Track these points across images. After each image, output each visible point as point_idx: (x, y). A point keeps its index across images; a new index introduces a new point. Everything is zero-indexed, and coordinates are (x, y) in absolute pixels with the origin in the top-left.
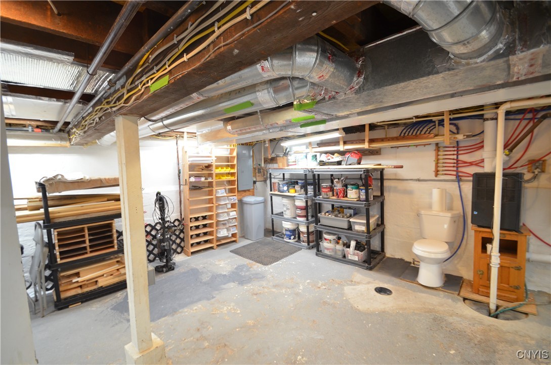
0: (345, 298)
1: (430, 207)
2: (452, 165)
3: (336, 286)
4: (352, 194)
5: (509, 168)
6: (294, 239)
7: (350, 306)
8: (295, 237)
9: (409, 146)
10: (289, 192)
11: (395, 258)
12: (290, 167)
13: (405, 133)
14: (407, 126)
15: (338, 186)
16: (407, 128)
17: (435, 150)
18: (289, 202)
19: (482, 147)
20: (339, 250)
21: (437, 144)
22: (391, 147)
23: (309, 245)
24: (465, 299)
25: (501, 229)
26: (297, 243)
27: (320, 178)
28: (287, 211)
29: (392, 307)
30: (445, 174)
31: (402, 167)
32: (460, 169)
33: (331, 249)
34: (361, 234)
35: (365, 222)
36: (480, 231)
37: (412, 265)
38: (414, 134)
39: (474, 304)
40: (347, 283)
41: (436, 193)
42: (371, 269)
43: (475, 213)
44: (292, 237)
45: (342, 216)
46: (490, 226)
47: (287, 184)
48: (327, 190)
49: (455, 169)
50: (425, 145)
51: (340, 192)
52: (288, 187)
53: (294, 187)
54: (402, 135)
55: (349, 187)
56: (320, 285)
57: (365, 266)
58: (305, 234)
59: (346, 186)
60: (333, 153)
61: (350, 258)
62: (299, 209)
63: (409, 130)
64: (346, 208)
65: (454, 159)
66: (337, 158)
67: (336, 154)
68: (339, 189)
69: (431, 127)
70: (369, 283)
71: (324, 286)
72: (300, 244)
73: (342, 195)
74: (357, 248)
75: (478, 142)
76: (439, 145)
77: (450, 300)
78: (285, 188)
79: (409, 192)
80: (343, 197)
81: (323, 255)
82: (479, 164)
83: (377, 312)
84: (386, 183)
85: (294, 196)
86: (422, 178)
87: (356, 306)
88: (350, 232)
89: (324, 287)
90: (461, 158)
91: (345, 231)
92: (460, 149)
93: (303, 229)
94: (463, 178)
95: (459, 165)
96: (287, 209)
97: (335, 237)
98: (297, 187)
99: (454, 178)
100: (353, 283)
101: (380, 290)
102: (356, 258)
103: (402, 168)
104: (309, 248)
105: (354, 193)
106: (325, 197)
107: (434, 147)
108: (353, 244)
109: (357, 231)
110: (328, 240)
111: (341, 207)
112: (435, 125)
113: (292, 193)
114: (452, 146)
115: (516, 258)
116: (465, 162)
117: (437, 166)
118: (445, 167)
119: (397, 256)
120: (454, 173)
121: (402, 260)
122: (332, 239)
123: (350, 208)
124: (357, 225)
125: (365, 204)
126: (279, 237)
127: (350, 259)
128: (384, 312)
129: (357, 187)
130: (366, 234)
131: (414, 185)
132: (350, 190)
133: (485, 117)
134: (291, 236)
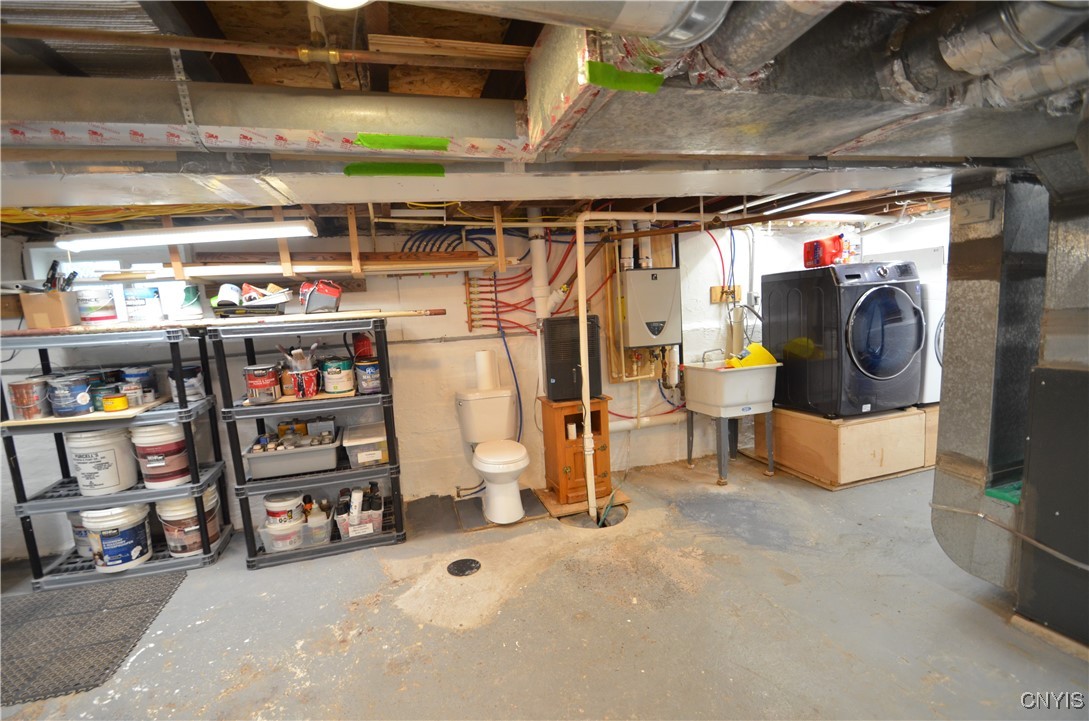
0: (421, 626)
1: (473, 386)
2: (491, 310)
3: (376, 611)
4: (338, 382)
5: (557, 312)
6: (142, 554)
7: (446, 635)
8: (145, 547)
9: (423, 274)
10: (96, 409)
11: (421, 499)
12: (94, 326)
13: (411, 249)
14: (412, 236)
15: (301, 367)
16: (414, 239)
17: (465, 284)
18: (108, 441)
19: (530, 277)
20: (320, 528)
21: (466, 273)
22: (389, 276)
23: (207, 550)
24: (559, 518)
25: (591, 398)
26: (157, 563)
27: (256, 349)
28: (102, 473)
29: (508, 586)
30: (484, 326)
31: (443, 312)
32: (502, 316)
33: (294, 533)
34: (374, 469)
35: (383, 439)
36: (562, 408)
37: (457, 499)
38: (428, 249)
39: (573, 520)
40: (391, 592)
41: (482, 359)
42: (403, 539)
43: (553, 381)
44: (135, 552)
45: (316, 442)
46: (579, 398)
47: (86, 382)
48: (267, 382)
49: (495, 316)
50: (447, 274)
51: (309, 383)
52: (92, 393)
53: (117, 390)
54: (406, 250)
55: (332, 366)
56: (338, 634)
57: (390, 539)
58: (187, 525)
59: (320, 365)
60: (261, 282)
61: (352, 534)
62: (157, 454)
63: (417, 243)
64: (313, 421)
65: (492, 300)
66: (275, 295)
67: (271, 286)
68: (306, 374)
69: (453, 242)
70: (427, 567)
71: (351, 629)
72: (171, 561)
73: (313, 387)
74: (366, 505)
75: (520, 273)
76: (471, 276)
77: (550, 530)
78: (83, 398)
79: (431, 365)
80: (317, 392)
81: (272, 559)
82: (526, 308)
83: (499, 613)
84: (392, 351)
85: (134, 419)
86: (448, 336)
87: (458, 627)
88: (347, 472)
89: (353, 632)
90: (502, 297)
91: (335, 474)
92: (498, 283)
93: (179, 513)
94: (506, 331)
95: (500, 310)
96: (100, 466)
97: (299, 500)
98: (132, 389)
99: (494, 331)
100: (401, 583)
101: (461, 568)
102: (369, 529)
103: (445, 314)
104: (213, 561)
105: (345, 379)
106: (265, 399)
107: (461, 278)
108: (357, 498)
109: (364, 466)
110: (284, 512)
111: (296, 420)
112: (461, 238)
113: (116, 408)
114: (487, 277)
115: (600, 434)
116: (508, 305)
117: (470, 313)
118: (483, 313)
119: (424, 494)
120: (495, 323)
121: (433, 498)
122: (293, 508)
123: (321, 418)
124: (363, 451)
125: (383, 398)
126: (67, 570)
127: (353, 538)
128: (506, 603)
129: (352, 363)
130: (388, 467)
131: (438, 351)
132: (335, 373)
133: (532, 233)
134: (130, 548)
